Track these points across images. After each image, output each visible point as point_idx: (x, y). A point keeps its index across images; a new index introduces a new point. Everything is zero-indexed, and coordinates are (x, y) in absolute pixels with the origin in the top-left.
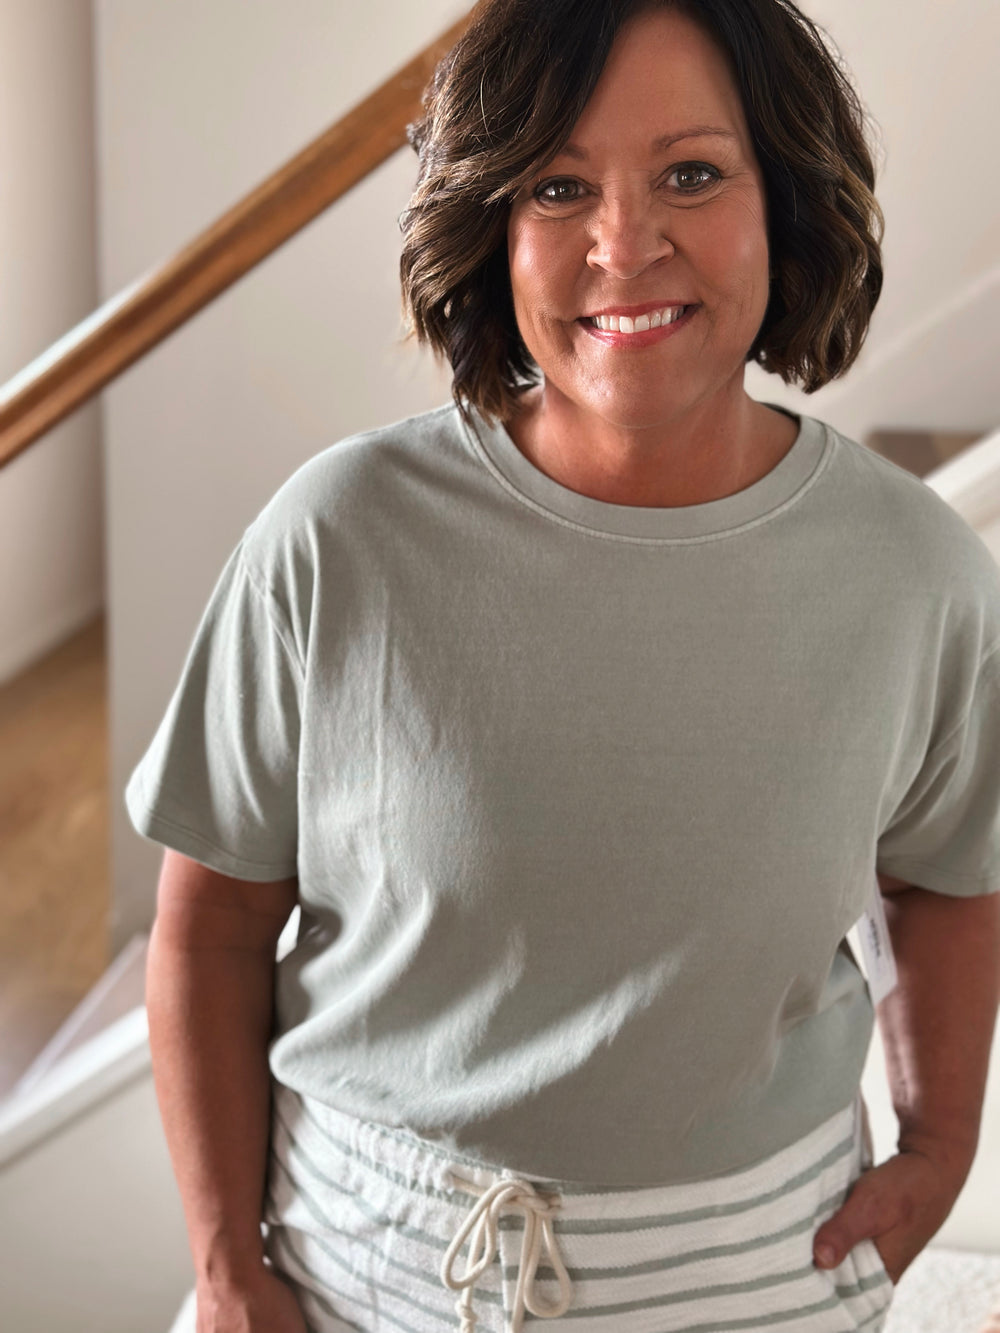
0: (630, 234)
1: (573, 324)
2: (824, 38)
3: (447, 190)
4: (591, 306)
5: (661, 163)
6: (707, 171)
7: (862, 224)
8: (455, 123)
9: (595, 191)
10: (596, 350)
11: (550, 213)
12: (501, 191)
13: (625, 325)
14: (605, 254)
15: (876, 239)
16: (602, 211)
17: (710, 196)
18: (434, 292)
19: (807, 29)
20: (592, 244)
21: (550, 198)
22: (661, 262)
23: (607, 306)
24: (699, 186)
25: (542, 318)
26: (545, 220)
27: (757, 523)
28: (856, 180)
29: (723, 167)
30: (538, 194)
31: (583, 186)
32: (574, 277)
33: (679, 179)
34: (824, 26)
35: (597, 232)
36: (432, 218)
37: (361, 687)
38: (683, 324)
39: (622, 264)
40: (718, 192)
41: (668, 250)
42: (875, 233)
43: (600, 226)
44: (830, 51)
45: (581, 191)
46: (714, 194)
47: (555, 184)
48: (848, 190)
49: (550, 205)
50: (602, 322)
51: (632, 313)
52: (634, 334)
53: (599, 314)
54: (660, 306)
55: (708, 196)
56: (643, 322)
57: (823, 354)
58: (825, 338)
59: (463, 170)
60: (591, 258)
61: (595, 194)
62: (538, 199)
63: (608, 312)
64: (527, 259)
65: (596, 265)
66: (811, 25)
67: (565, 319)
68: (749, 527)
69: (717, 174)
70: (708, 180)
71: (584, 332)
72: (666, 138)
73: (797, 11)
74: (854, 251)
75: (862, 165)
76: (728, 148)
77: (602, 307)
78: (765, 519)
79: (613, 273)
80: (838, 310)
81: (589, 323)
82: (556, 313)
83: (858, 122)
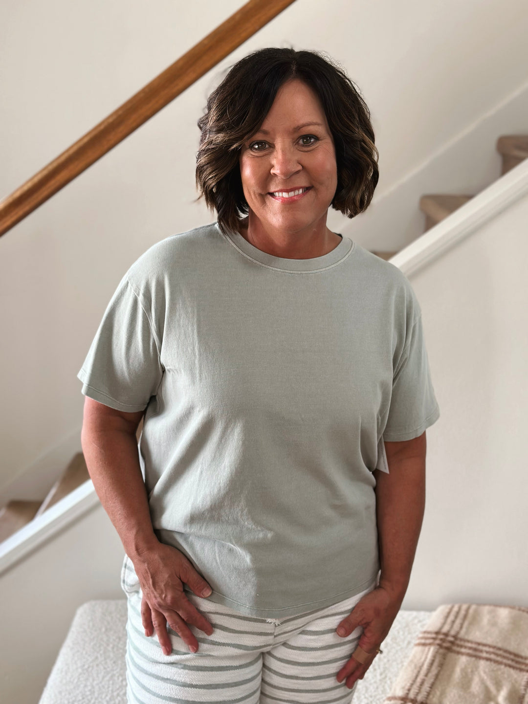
0: (285, 162)
1: (266, 194)
2: (355, 86)
3: (213, 144)
4: (272, 189)
5: (296, 135)
6: (313, 138)
7: (370, 154)
8: (217, 120)
9: (273, 146)
10: (275, 204)
11: (256, 154)
12: (235, 146)
13: (285, 195)
14: (277, 169)
15: (376, 161)
16: (275, 153)
17: (315, 147)
18: (212, 183)
19: (349, 83)
20: (272, 167)
21: (256, 149)
22: (298, 172)
23: (279, 189)
24: (310, 144)
25: (254, 193)
26: (254, 157)
27: (333, 266)
28: (367, 139)
29: (319, 136)
30: (251, 147)
31: (268, 144)
32: (266, 178)
33: (303, 141)
34: (354, 82)
35: (274, 162)
36: (209, 155)
37: (188, 330)
38: (306, 194)
39: (284, 173)
40: (318, 145)
41: (300, 168)
42: (376, 158)
43: (275, 159)
44: (357, 91)
45: (267, 146)
46: (316, 146)
47: (258, 143)
48: (365, 143)
49: (256, 152)
50: (277, 194)
51: (287, 191)
52: (289, 198)
53: (276, 192)
54: (298, 188)
55: (313, 147)
56: (292, 194)
57: (358, 203)
58: (358, 197)
59: (220, 137)
60: (272, 171)
61: (273, 147)
62: (251, 150)
63: (278, 191)
64: (248, 172)
65: (274, 174)
66: (349, 81)
67: (263, 193)
68: (330, 267)
69: (317, 139)
70: (314, 142)
71: (271, 197)
72: (298, 127)
73: (344, 76)
74: (368, 166)
75: (370, 133)
76: (320, 130)
77: (277, 189)
78: (335, 265)
79: (280, 177)
80: (363, 187)
81: (272, 194)
82: (259, 191)
83: (368, 116)
